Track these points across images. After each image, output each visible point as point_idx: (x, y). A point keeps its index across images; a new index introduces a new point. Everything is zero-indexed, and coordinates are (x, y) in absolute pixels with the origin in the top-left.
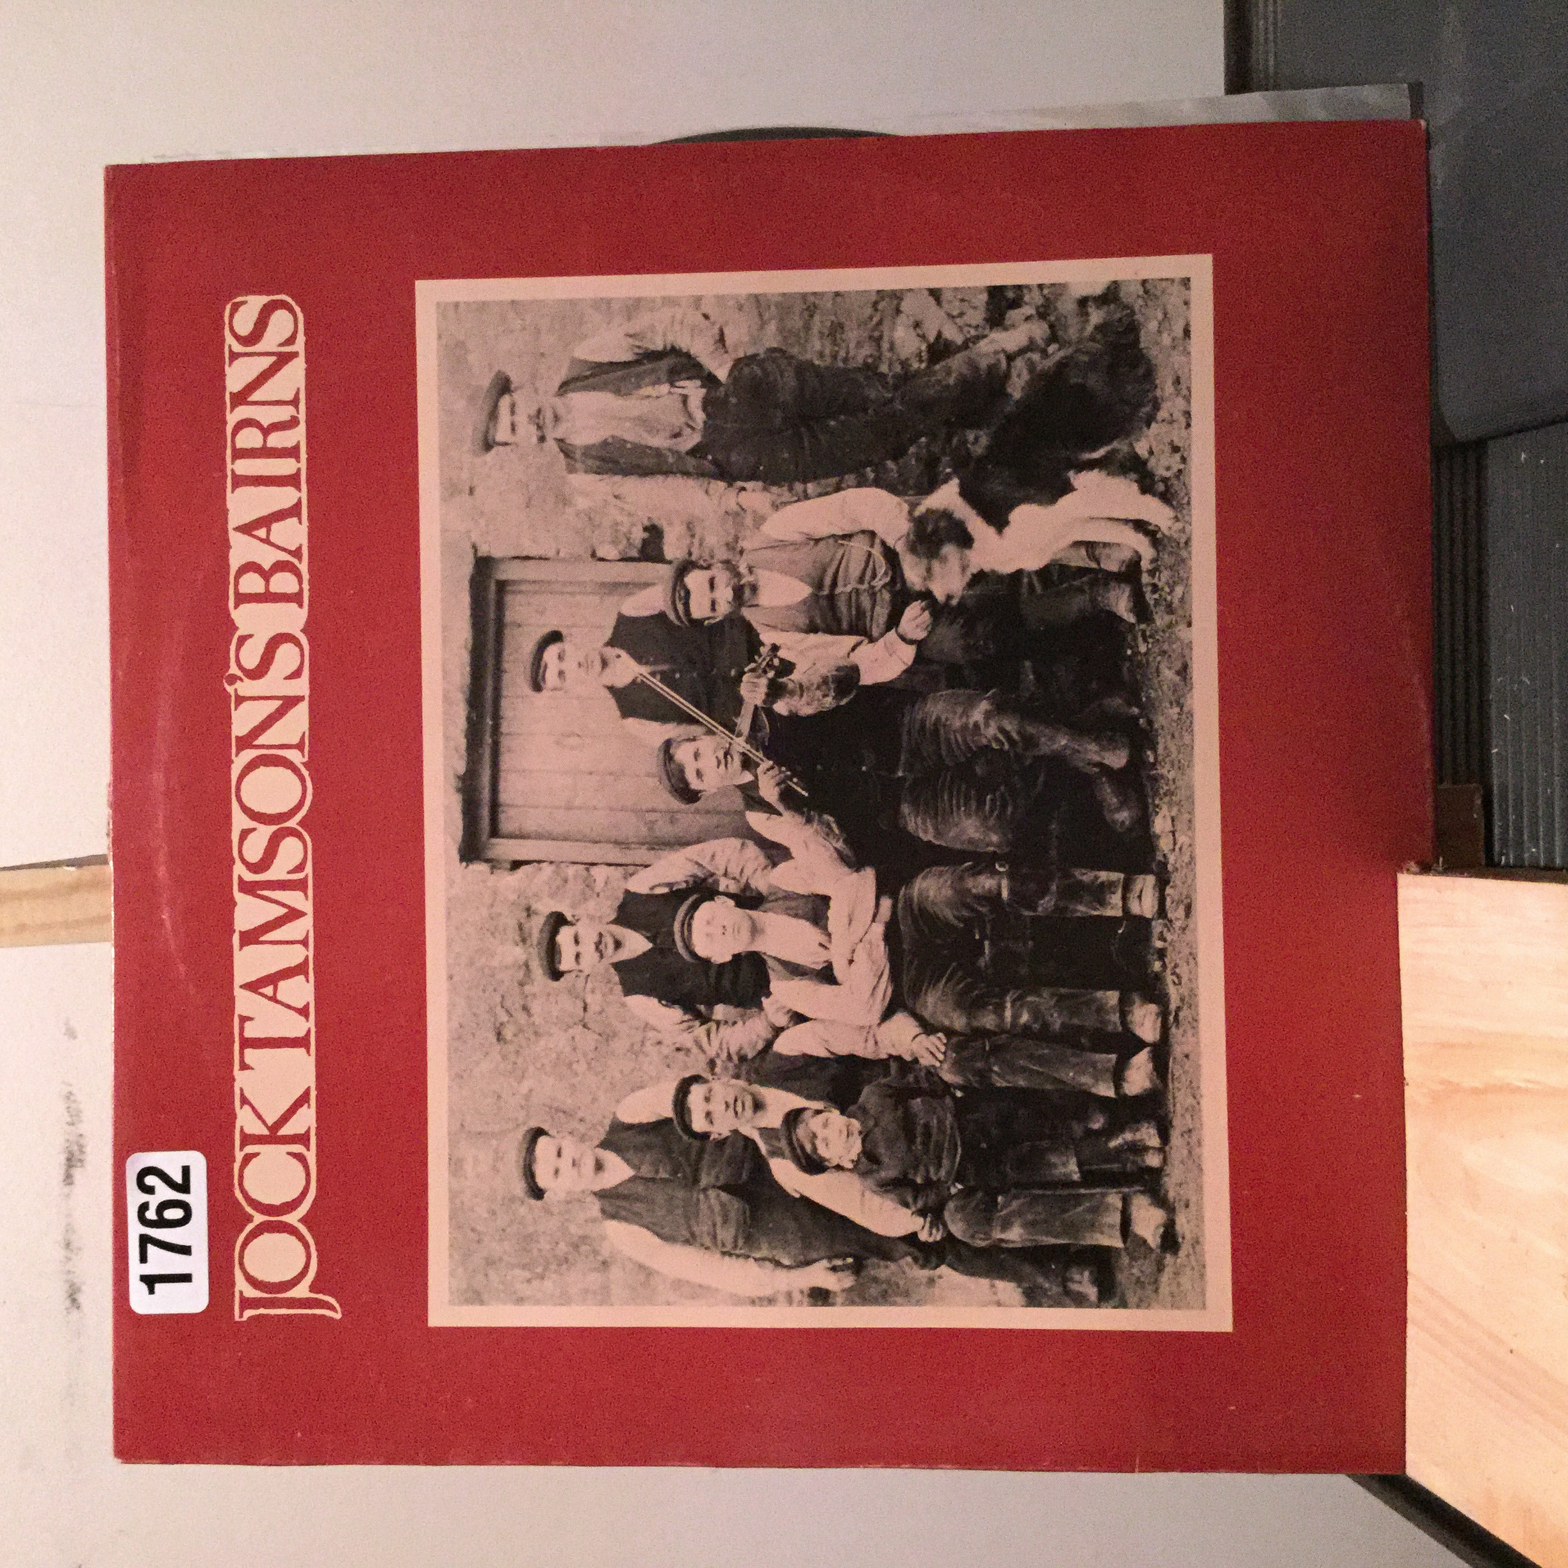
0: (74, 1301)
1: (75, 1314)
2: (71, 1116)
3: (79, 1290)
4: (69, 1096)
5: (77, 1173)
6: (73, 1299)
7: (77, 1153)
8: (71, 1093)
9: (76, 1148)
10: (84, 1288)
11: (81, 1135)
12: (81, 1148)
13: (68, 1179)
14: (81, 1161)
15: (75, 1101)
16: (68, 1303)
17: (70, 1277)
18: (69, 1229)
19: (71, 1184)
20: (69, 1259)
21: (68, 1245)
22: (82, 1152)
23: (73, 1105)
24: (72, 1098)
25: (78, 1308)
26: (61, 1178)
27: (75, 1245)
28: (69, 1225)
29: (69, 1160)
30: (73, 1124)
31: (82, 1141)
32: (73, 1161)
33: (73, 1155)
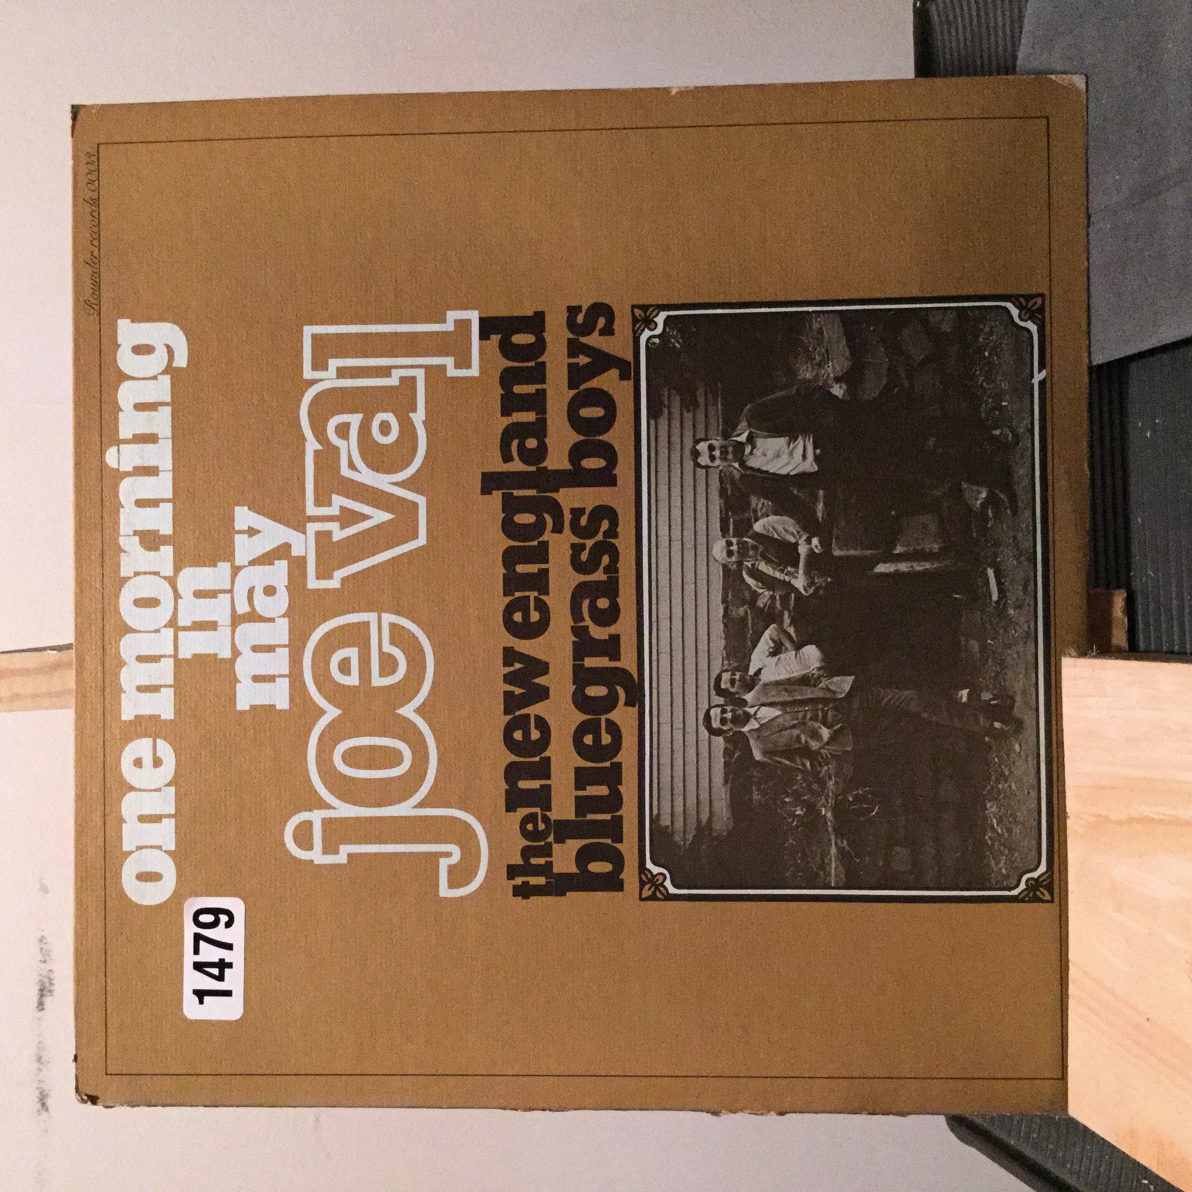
0: (43, 1104)
1: (44, 1115)
2: (43, 955)
3: (47, 1095)
4: (42, 940)
5: (47, 1000)
6: (43, 1101)
7: (47, 985)
8: (43, 937)
9: (46, 980)
10: (50, 1093)
11: (51, 971)
12: (50, 979)
13: (41, 1006)
14: (50, 991)
15: (45, 944)
16: (39, 1106)
17: (41, 1085)
18: (40, 1046)
19: (43, 1009)
20: (40, 1070)
21: (39, 1059)
22: (51, 984)
23: (45, 947)
24: (44, 940)
26: (35, 1005)
27: (44, 1059)
28: (40, 1042)
29: (41, 990)
30: (45, 962)
31: (51, 976)
32: (44, 991)
33: (44, 987)
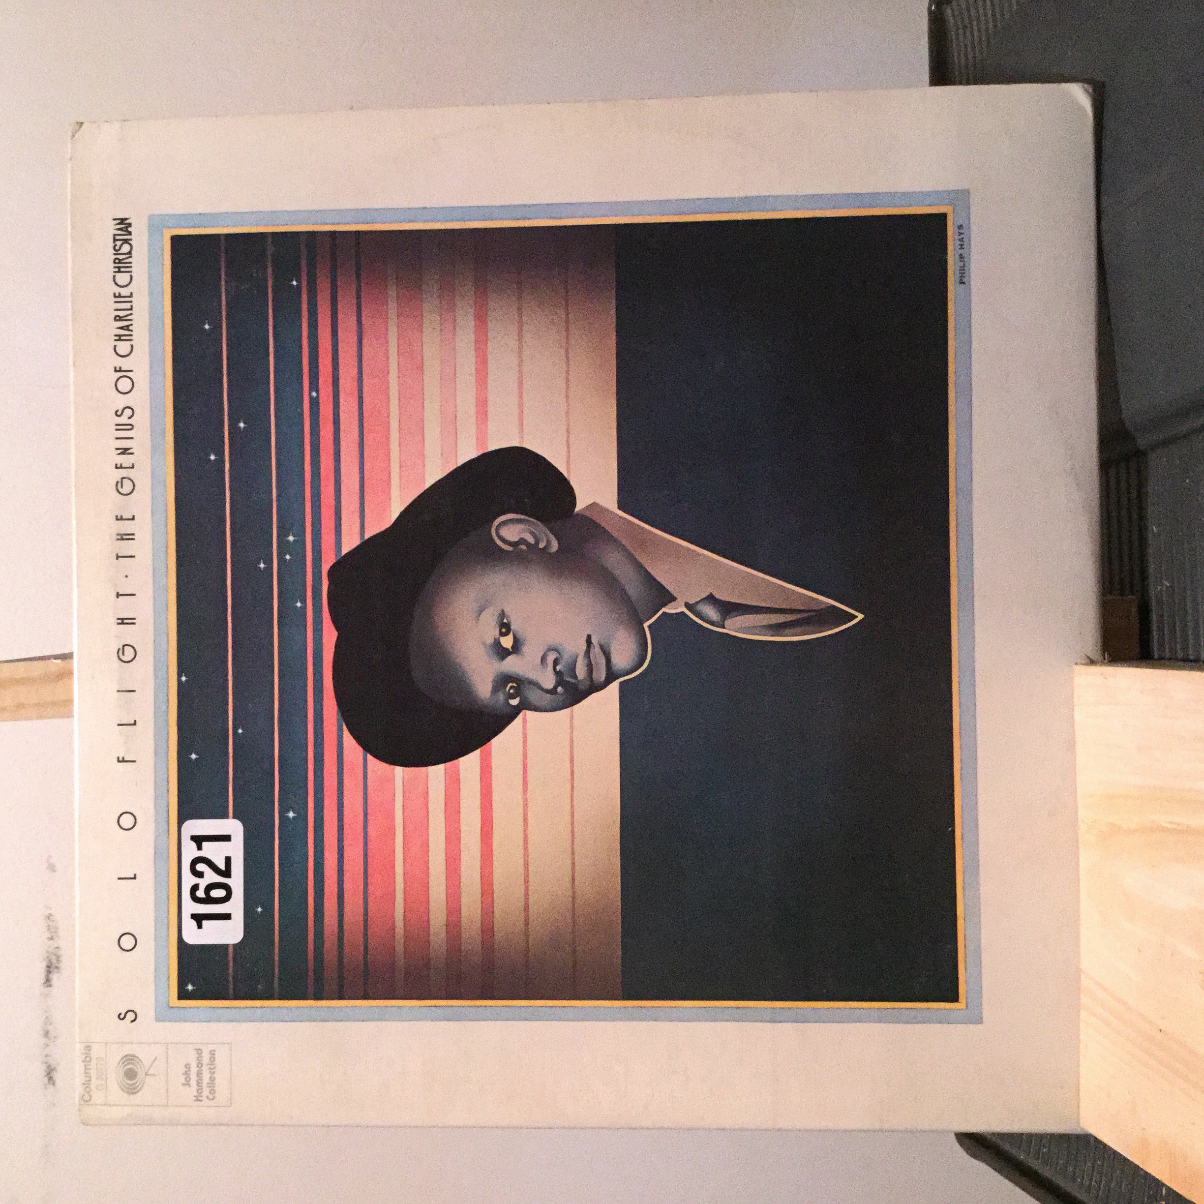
0: (50, 1079)
1: (51, 1089)
2: (51, 932)
3: (54, 1070)
4: (49, 917)
5: (54, 977)
6: (50, 1075)
7: (54, 961)
8: (51, 915)
9: (53, 957)
10: (59, 1069)
11: (58, 948)
12: (58, 958)
13: (48, 982)
14: (57, 968)
15: (53, 921)
16: (46, 1080)
17: (48, 1059)
18: (48, 1021)
19: (50, 986)
20: (47, 1045)
21: (47, 1033)
22: (58, 960)
23: (52, 924)
24: (52, 918)
25: (54, 1084)
26: (43, 981)
27: (52, 1034)
28: (47, 1018)
29: (48, 967)
30: (52, 939)
31: (59, 953)
32: (51, 968)
33: (51, 963)
